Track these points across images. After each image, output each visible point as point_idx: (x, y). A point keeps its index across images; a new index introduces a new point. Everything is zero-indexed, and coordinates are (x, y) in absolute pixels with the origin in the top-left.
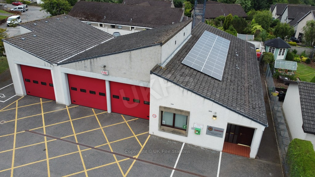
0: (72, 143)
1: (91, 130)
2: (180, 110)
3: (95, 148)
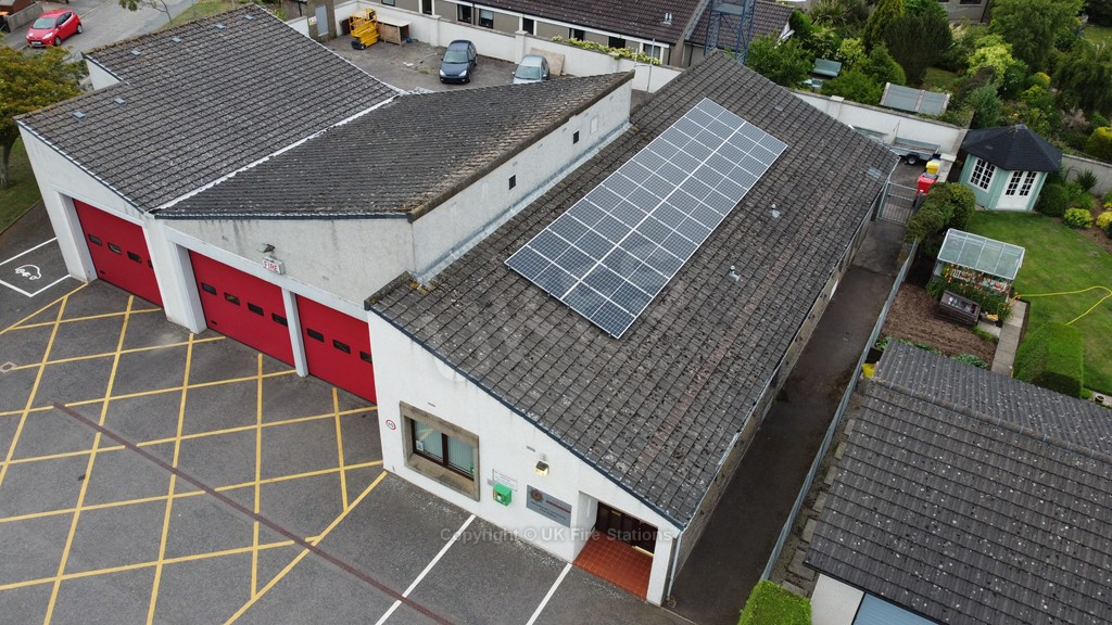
0: (163, 465)
1: (228, 428)
2: (453, 429)
3: (214, 493)
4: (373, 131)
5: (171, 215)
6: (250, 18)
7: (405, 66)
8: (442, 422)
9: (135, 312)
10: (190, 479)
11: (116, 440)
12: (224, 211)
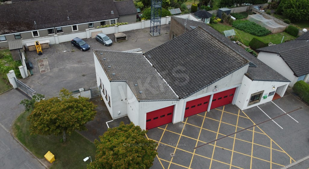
2: (261, 92)
3: (237, 132)
4: (171, 61)
5: (188, 96)
6: (102, 53)
7: (64, 52)
8: (259, 92)
9: (166, 128)
10: (231, 135)
11: (213, 142)
12: (201, 87)
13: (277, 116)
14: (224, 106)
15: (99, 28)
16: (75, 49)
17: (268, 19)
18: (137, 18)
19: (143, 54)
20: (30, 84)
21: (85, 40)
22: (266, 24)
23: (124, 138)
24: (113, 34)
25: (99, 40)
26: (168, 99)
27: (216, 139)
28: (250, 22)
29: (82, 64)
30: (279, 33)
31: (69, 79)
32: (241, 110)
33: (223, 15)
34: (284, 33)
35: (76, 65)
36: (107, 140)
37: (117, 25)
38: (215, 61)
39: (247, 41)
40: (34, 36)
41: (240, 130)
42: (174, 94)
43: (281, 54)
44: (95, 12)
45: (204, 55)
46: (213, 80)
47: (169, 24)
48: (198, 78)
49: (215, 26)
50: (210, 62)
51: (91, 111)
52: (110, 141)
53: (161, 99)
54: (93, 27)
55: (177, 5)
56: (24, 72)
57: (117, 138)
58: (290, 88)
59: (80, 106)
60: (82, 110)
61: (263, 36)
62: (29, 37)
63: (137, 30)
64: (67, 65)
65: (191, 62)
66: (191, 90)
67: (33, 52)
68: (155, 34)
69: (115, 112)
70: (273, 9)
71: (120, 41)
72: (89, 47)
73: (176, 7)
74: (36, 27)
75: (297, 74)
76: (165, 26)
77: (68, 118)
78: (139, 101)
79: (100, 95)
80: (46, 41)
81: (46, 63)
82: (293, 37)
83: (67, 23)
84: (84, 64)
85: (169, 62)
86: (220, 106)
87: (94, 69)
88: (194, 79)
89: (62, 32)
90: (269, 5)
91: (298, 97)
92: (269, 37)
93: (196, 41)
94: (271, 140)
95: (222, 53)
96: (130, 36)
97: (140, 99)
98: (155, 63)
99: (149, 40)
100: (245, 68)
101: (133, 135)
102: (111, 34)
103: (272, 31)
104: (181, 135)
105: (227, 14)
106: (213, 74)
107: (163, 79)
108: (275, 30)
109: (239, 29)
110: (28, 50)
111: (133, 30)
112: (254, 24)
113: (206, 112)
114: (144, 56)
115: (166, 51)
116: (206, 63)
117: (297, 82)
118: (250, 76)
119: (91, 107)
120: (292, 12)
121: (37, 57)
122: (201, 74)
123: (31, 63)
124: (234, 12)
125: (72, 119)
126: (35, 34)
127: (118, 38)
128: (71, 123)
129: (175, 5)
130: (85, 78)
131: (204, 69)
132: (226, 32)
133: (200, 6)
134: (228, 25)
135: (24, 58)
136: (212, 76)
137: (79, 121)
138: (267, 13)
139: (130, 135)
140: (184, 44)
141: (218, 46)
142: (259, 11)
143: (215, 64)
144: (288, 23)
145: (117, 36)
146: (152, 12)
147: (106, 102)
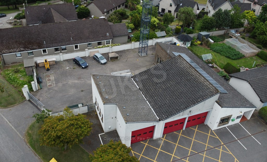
2: (229, 116)
3: (206, 150)
4: (154, 85)
5: (166, 118)
6: (98, 77)
7: (67, 69)
8: (227, 116)
9: (147, 143)
10: (201, 152)
11: (185, 158)
12: (178, 111)
13: (243, 137)
14: (197, 125)
15: (95, 49)
16: (76, 66)
17: (243, 43)
18: (128, 38)
19: (132, 77)
20: (39, 97)
21: (84, 58)
22: (240, 48)
23: (113, 156)
24: (108, 53)
25: (95, 59)
26: (150, 121)
27: (189, 155)
28: (226, 45)
29: (82, 81)
30: (251, 57)
31: (70, 93)
32: (211, 130)
33: (202, 38)
34: (257, 57)
35: (76, 81)
36: (99, 156)
37: (111, 46)
38: (191, 89)
39: (222, 64)
40: (43, 53)
41: (209, 149)
42: (155, 116)
43: (250, 82)
44: (94, 34)
45: (183, 82)
46: (188, 105)
47: (155, 45)
48: (176, 103)
49: (194, 49)
50: (187, 89)
51: (87, 128)
52: (101, 157)
53: (144, 121)
54: (91, 46)
55: (163, 28)
56: (35, 86)
57: (108, 155)
58: (257, 112)
59: (79, 124)
60: (80, 127)
61: (237, 59)
62: (40, 55)
63: (128, 50)
64: (69, 80)
65: (171, 88)
66: (169, 113)
67: (42, 68)
68: (143, 55)
69: (106, 126)
70: (249, 32)
71: (113, 60)
72: (88, 65)
73: (162, 30)
74: (45, 46)
75: (263, 100)
76: (152, 47)
77: (69, 135)
78: (126, 123)
79: (95, 110)
80: (53, 58)
81: (52, 78)
82: (264, 61)
83: (71, 43)
84: (83, 81)
85: (152, 86)
86: (194, 125)
87: (90, 86)
88: (173, 103)
89: (66, 50)
90: (245, 29)
91: (263, 120)
92: (243, 60)
93: (176, 68)
94: (236, 159)
95: (198, 82)
96: (121, 56)
97: (127, 121)
98: (141, 86)
99: (138, 60)
100: (216, 97)
101: (120, 153)
102: (106, 53)
103: (245, 55)
104: (159, 150)
105: (207, 38)
106: (189, 100)
107: (147, 101)
108: (248, 54)
109: (216, 52)
110: (39, 65)
111: (125, 50)
112: (230, 48)
113: (182, 130)
114: (132, 79)
115: (150, 76)
116: (183, 90)
117: (263, 108)
118: (220, 103)
119: (88, 125)
120: (265, 39)
121: (45, 72)
122: (179, 100)
123: (41, 78)
124: (213, 35)
125: (73, 136)
126: (44, 51)
127: (111, 58)
128: (72, 139)
129: (161, 27)
130: (83, 93)
131: (182, 95)
132: (204, 56)
133: (183, 27)
134: (206, 47)
135: (35, 74)
136: (188, 102)
137: (78, 136)
138: (242, 38)
139: (118, 153)
140: (166, 70)
141: (194, 75)
142: (235, 35)
143: (191, 91)
144: (260, 49)
145: (111, 55)
146: (141, 35)
147: (100, 118)
